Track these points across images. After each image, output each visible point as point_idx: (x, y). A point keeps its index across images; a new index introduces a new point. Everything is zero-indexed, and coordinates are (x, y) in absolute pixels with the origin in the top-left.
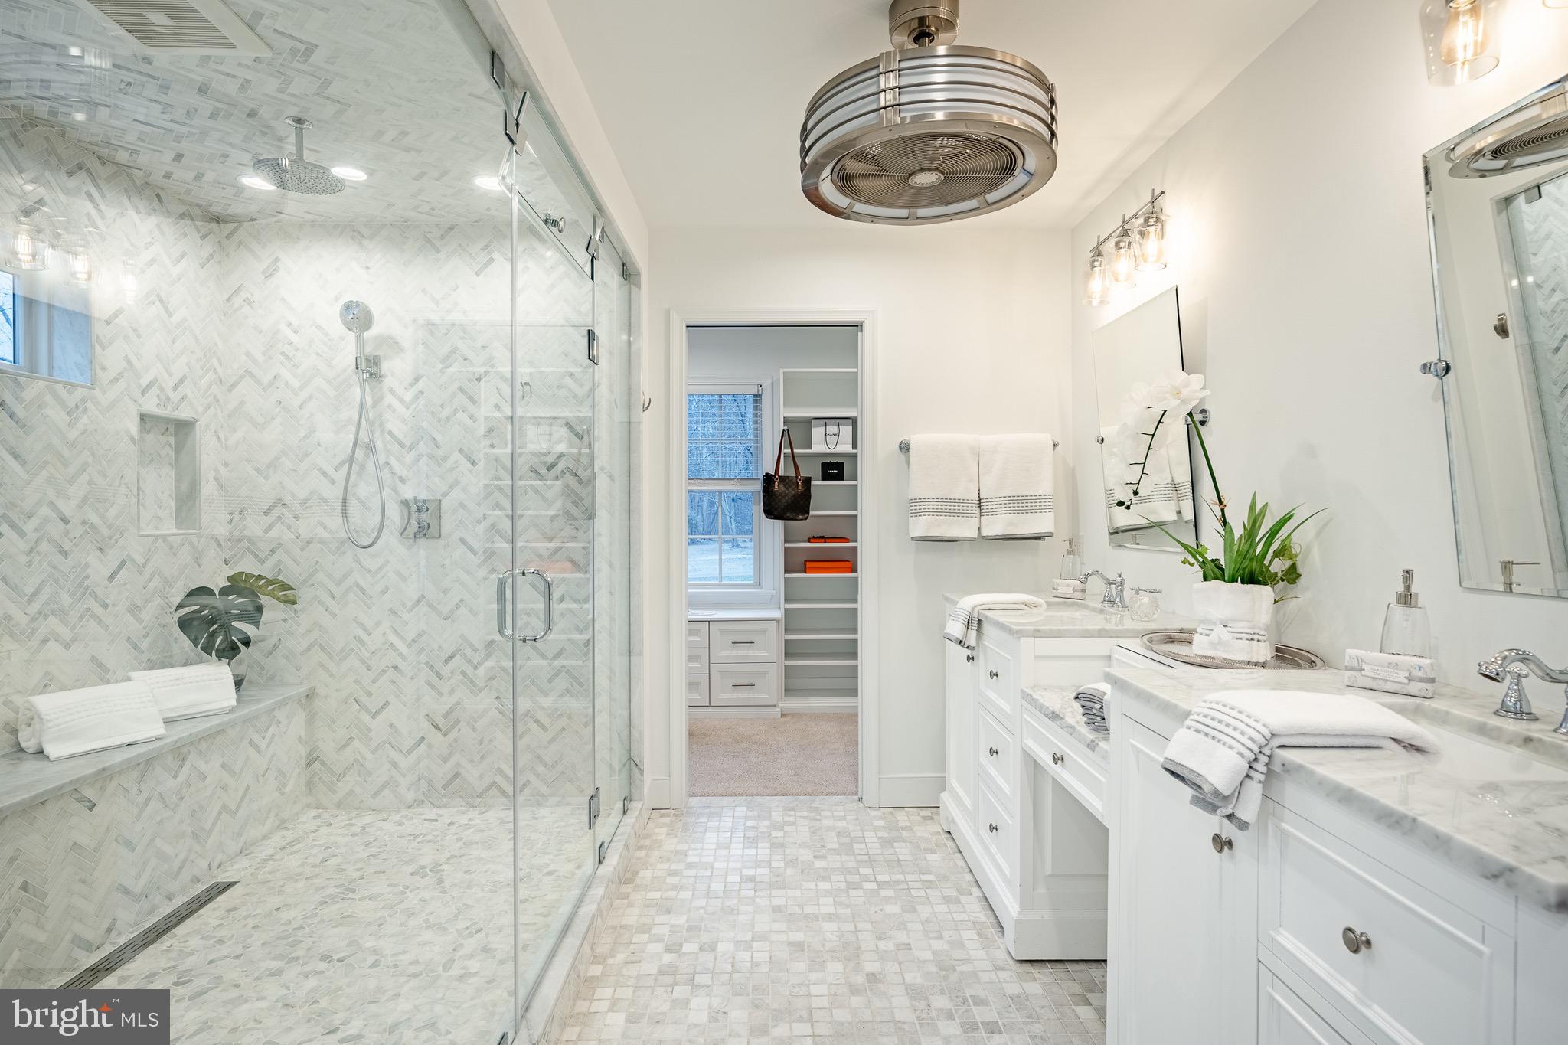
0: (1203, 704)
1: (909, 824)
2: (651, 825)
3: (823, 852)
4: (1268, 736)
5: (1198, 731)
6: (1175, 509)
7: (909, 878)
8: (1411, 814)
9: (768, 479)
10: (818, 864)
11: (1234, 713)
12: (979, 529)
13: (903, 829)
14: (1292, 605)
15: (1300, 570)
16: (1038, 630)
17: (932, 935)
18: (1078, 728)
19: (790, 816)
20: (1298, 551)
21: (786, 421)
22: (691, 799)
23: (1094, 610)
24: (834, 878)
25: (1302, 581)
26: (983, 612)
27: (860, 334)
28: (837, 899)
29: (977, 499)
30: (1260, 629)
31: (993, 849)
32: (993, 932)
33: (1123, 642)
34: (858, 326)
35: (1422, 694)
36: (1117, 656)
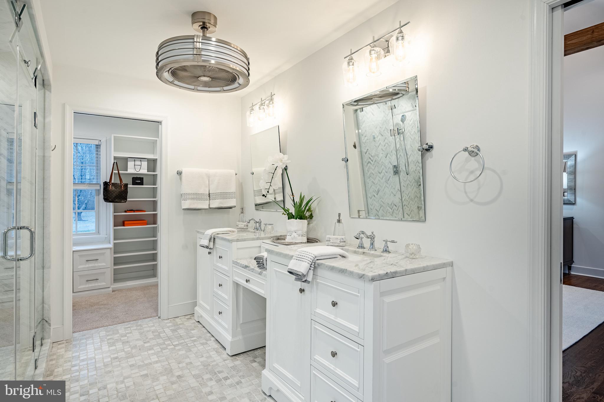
0: (298, 252)
1: (182, 322)
2: (54, 349)
3: (147, 340)
4: (314, 257)
5: (297, 259)
6: (274, 197)
7: (186, 341)
8: (346, 268)
9: (106, 184)
10: (146, 345)
11: (306, 253)
12: (209, 205)
13: (180, 324)
14: (311, 225)
15: (313, 215)
16: (238, 239)
17: (199, 357)
18: (255, 269)
19: (128, 330)
20: (313, 209)
21: (115, 158)
22: (74, 334)
23: (252, 232)
24: (155, 348)
25: (314, 218)
26: (216, 235)
27: (160, 126)
28: (158, 355)
29: (208, 194)
30: (304, 233)
31: (220, 321)
32: (221, 350)
33: (264, 241)
34: (160, 123)
35: (343, 245)
36: (263, 246)
